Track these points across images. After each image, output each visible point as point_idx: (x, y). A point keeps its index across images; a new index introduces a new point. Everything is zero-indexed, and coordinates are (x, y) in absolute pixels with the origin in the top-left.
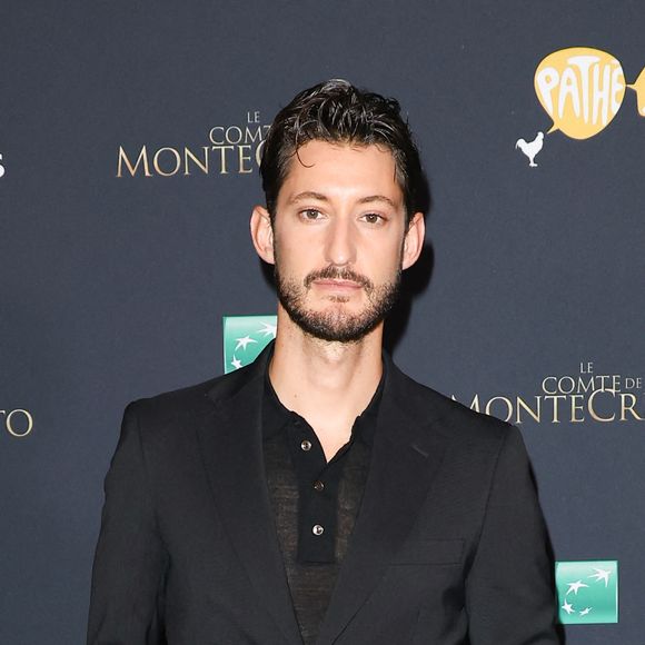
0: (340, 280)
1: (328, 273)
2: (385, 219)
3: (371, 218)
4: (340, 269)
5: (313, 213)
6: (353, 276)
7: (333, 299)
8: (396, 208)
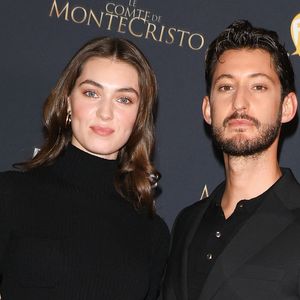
0: (240, 119)
1: (234, 116)
2: (266, 88)
3: (259, 87)
4: (239, 113)
5: (227, 88)
6: (247, 117)
7: (236, 130)
8: (273, 82)
